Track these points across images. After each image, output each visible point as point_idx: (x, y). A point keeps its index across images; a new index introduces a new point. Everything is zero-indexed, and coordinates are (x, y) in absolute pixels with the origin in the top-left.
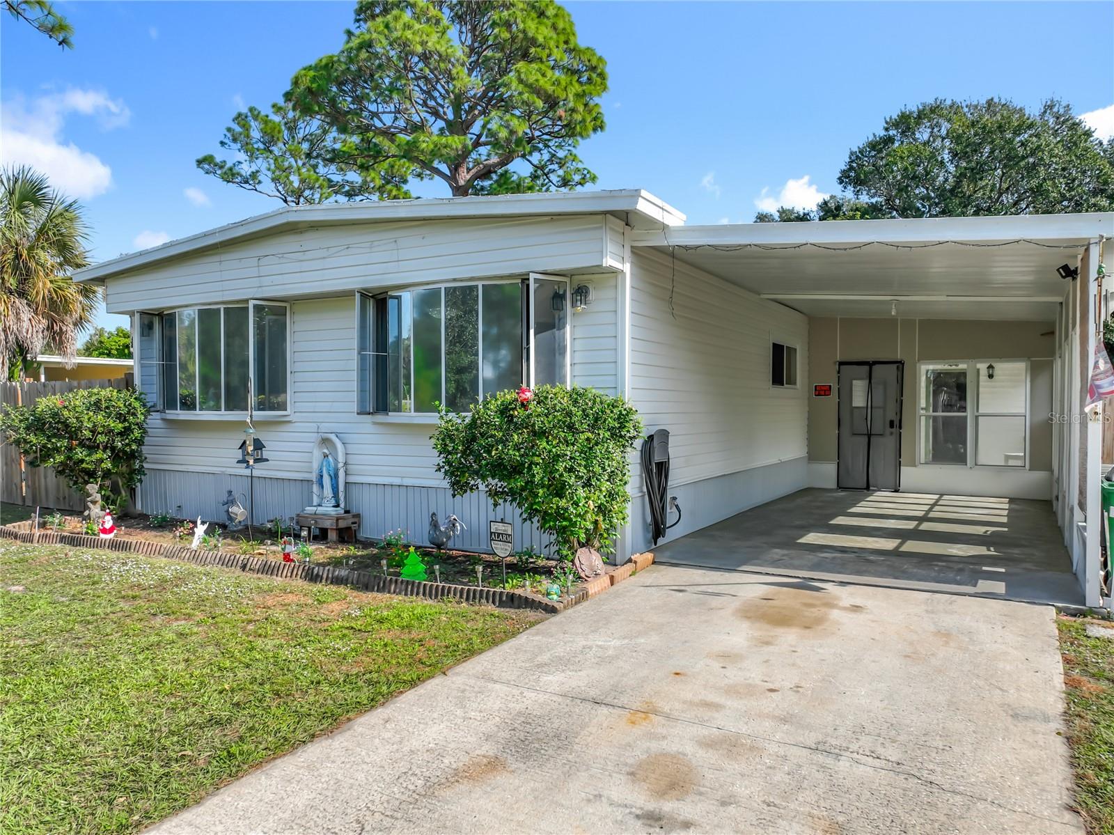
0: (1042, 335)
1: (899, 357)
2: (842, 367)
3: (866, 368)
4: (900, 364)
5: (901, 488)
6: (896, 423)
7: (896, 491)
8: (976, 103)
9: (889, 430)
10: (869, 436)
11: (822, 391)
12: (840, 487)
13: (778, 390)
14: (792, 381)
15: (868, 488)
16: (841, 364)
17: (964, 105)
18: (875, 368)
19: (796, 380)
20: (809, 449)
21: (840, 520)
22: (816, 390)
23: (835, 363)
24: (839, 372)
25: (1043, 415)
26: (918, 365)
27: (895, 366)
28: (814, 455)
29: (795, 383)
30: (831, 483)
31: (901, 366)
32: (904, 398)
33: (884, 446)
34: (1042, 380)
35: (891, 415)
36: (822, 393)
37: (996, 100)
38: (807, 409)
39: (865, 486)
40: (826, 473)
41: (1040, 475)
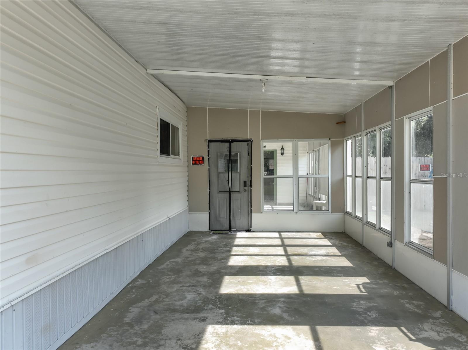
0: (337, 123)
1: (249, 137)
2: (211, 144)
3: (227, 144)
4: (249, 142)
5: (252, 229)
6: (248, 183)
7: (249, 231)
9: (243, 188)
10: (230, 192)
11: (197, 161)
12: (212, 230)
13: (165, 159)
14: (176, 153)
15: (230, 229)
16: (210, 141)
18: (234, 144)
19: (179, 152)
20: (189, 203)
21: (229, 286)
22: (193, 160)
23: (206, 141)
24: (209, 148)
25: (339, 176)
26: (261, 142)
27: (246, 143)
28: (192, 208)
29: (178, 155)
30: (206, 228)
31: (250, 143)
32: (253, 166)
33: (241, 199)
35: (245, 178)
36: (197, 162)
38: (187, 174)
39: (228, 229)
40: (201, 221)
41: (337, 216)
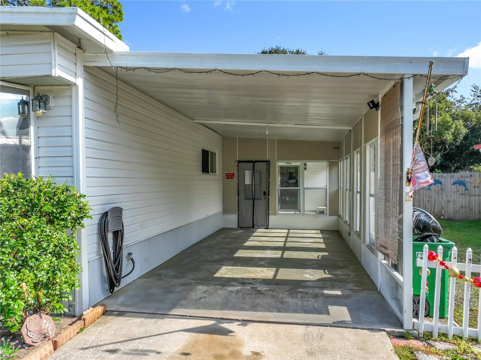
0: (334, 148)
1: (267, 159)
2: (240, 164)
3: (252, 164)
4: (268, 162)
5: (270, 227)
6: (267, 193)
7: (267, 228)
8: (292, 51)
9: (263, 196)
10: (254, 200)
11: (229, 176)
12: (240, 227)
13: (205, 176)
14: (213, 171)
15: (253, 227)
16: (239, 162)
17: (288, 51)
18: (256, 164)
19: (216, 170)
20: (223, 207)
21: (240, 254)
22: (226, 175)
23: (236, 161)
24: (238, 166)
25: (335, 188)
26: (277, 162)
27: (265, 163)
28: (225, 211)
29: (215, 172)
30: (235, 226)
31: (268, 163)
32: (270, 180)
33: (260, 205)
34: (334, 171)
35: (264, 189)
36: (230, 177)
37: (300, 50)
38: (222, 186)
39: (252, 226)
40: (232, 220)
41: (333, 218)
